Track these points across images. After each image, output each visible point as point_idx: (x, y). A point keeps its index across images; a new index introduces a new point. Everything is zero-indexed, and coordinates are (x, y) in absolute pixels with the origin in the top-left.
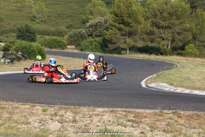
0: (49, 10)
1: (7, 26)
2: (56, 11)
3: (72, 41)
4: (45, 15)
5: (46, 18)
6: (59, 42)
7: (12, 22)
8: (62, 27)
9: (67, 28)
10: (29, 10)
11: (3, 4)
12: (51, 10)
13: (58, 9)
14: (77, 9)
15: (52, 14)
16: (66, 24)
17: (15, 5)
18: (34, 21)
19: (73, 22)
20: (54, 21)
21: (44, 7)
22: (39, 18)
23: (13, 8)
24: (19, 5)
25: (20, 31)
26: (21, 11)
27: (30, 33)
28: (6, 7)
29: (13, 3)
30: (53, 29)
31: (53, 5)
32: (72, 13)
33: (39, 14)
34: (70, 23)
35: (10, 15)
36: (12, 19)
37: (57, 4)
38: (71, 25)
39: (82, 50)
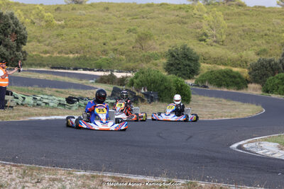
0: (230, 24)
1: (158, 47)
2: (243, 26)
3: (256, 76)
4: (222, 30)
5: (224, 37)
6: (234, 77)
7: (167, 41)
8: (249, 52)
9: (258, 54)
10: (198, 22)
11: (157, 11)
12: (233, 25)
13: (245, 23)
14: (278, 23)
15: (235, 30)
16: (256, 48)
17: (176, 13)
18: (204, 40)
19: (269, 45)
20: (238, 42)
21: (221, 19)
22: (213, 36)
23: (173, 18)
24: (183, 13)
25: (173, 56)
26: (185, 23)
27: (189, 60)
28: (161, 16)
29: (174, 10)
30: (234, 55)
31: (239, 15)
32: (268, 30)
33: (212, 29)
34: (264, 47)
35: (165, 30)
36: (168, 37)
37: (245, 14)
38: (265, 50)
39: (267, 92)
